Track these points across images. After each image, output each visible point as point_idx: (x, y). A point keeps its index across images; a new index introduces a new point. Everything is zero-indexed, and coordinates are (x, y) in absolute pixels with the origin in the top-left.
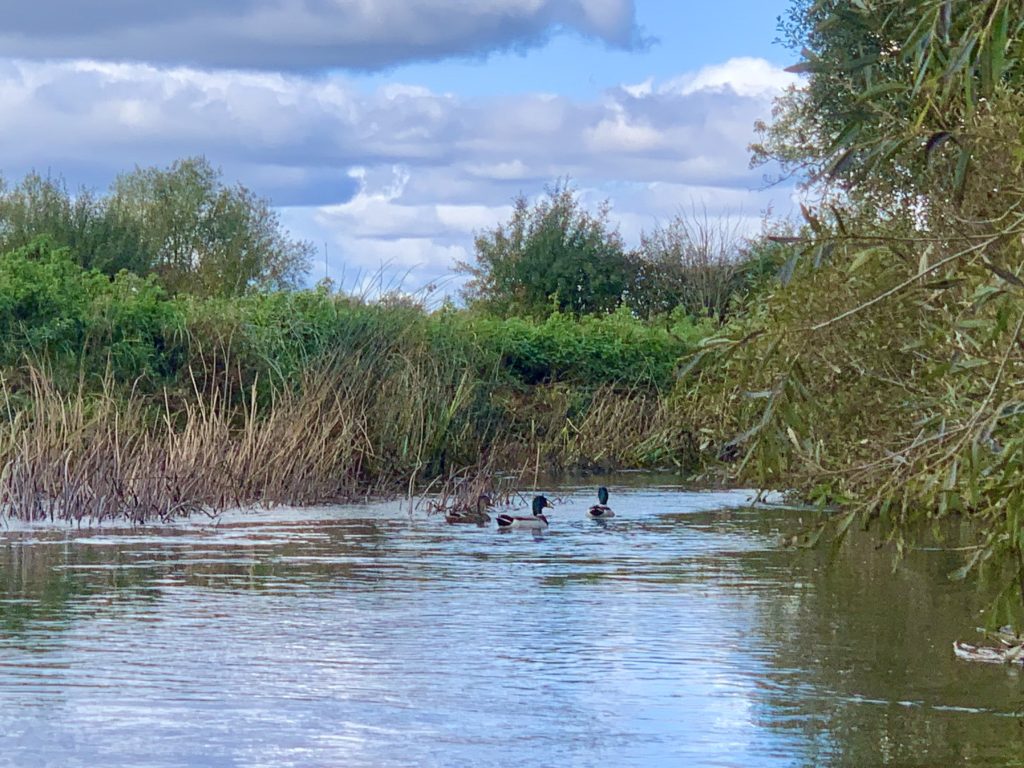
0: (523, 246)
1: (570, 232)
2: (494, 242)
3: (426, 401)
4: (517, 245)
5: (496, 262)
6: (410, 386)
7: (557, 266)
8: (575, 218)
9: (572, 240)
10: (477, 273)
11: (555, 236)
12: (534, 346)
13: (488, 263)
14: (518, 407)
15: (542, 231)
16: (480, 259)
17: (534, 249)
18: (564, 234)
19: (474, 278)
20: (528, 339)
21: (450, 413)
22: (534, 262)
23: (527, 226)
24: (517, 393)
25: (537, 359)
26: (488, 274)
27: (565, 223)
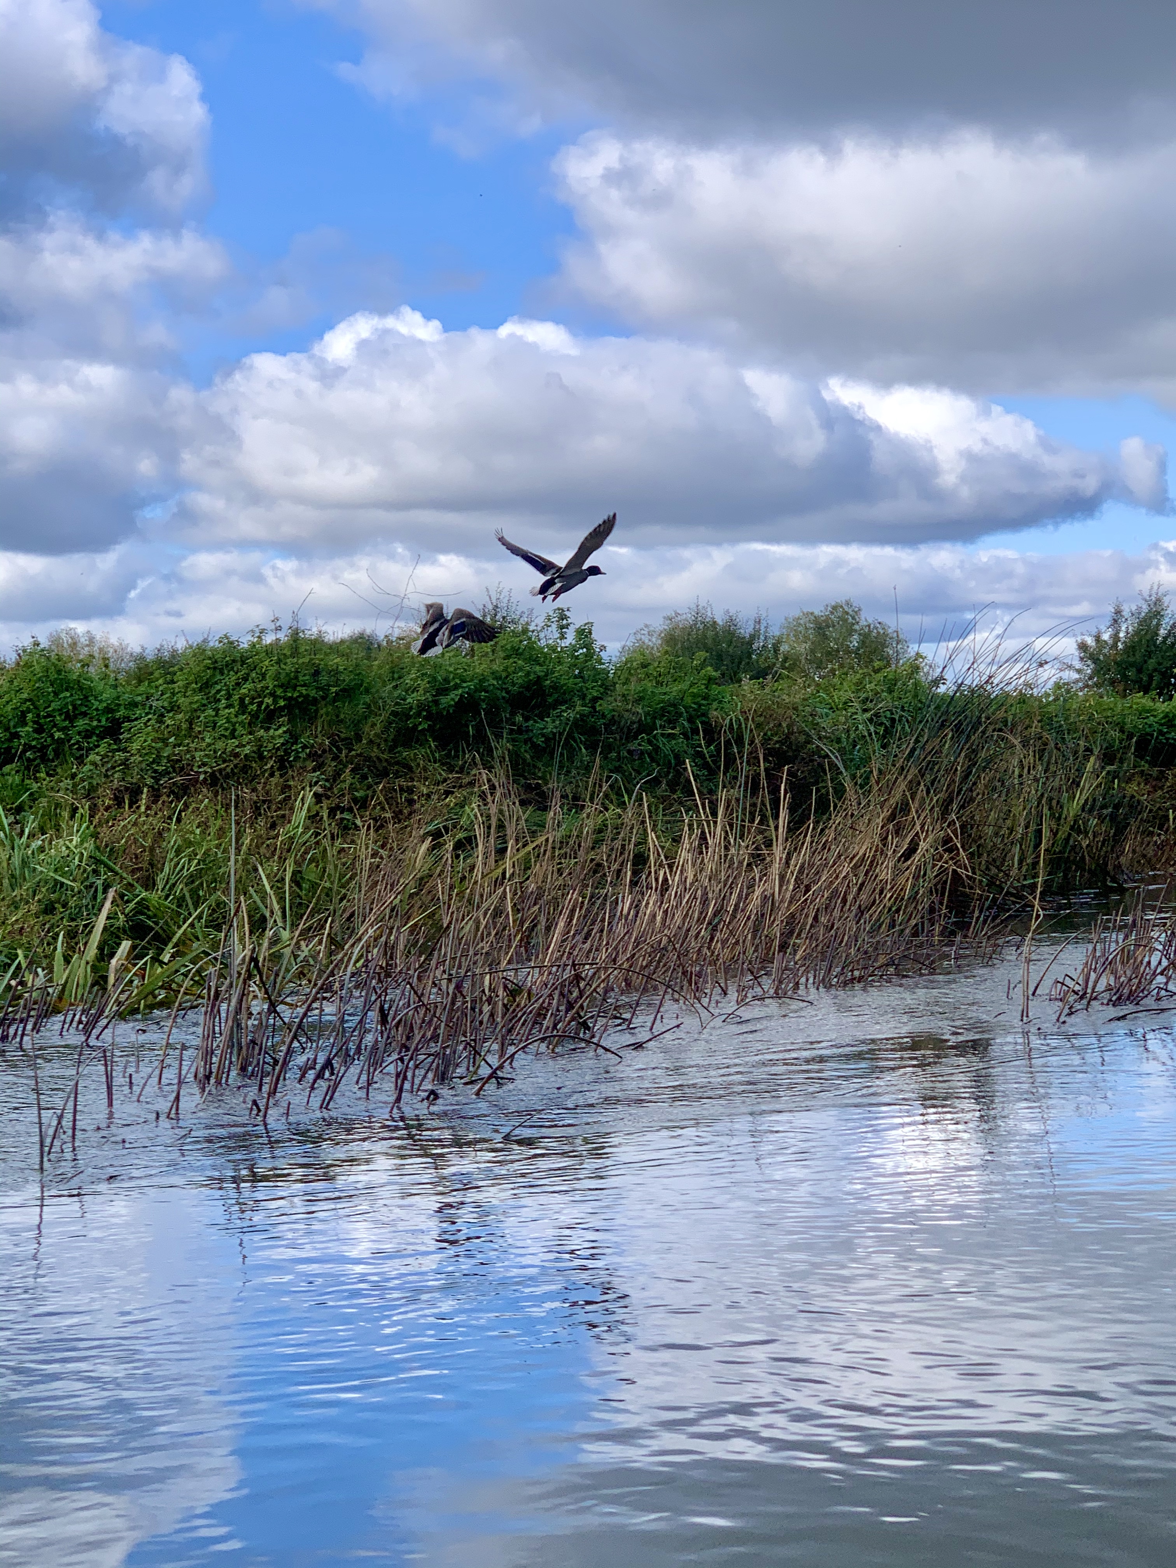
0: (1120, 646)
1: (1162, 632)
2: (1094, 644)
3: (1042, 795)
4: (1115, 645)
5: (1095, 661)
6: (1020, 776)
7: (1152, 663)
8: (1167, 620)
9: (1165, 638)
10: (1079, 671)
11: (1148, 637)
12: (1162, 725)
13: (1089, 662)
14: (1149, 793)
15: (1137, 633)
16: (1081, 659)
17: (1130, 648)
18: (1157, 635)
19: (1077, 676)
20: (1155, 716)
21: (1073, 808)
22: (1131, 659)
23: (1123, 628)
24: (1147, 778)
25: (1167, 739)
26: (1089, 671)
27: (1158, 625)
